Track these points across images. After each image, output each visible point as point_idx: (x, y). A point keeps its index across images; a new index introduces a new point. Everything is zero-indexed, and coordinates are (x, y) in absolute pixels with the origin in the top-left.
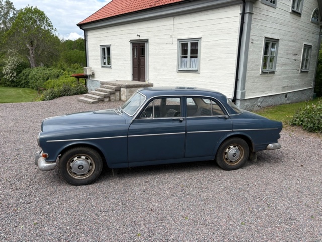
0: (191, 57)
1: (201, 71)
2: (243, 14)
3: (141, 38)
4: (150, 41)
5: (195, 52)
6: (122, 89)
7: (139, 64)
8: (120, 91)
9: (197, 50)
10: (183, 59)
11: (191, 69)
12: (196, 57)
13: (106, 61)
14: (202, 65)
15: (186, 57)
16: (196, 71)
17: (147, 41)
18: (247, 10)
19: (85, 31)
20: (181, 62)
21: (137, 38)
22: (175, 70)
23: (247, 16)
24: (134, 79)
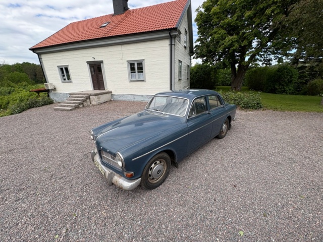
0: (138, 72)
1: (147, 81)
2: (171, 45)
3: (96, 60)
4: (104, 62)
5: (141, 69)
6: (91, 97)
7: (98, 79)
8: (89, 98)
9: (142, 67)
10: (133, 74)
11: (139, 79)
12: (142, 72)
13: (66, 77)
14: (146, 77)
15: (135, 72)
16: (143, 81)
17: (102, 62)
18: (173, 43)
19: (39, 54)
20: (131, 75)
21: (93, 60)
22: (128, 81)
23: (173, 46)
24: (95, 89)
